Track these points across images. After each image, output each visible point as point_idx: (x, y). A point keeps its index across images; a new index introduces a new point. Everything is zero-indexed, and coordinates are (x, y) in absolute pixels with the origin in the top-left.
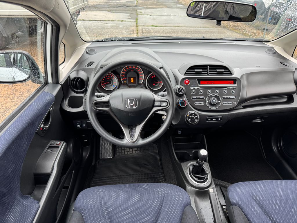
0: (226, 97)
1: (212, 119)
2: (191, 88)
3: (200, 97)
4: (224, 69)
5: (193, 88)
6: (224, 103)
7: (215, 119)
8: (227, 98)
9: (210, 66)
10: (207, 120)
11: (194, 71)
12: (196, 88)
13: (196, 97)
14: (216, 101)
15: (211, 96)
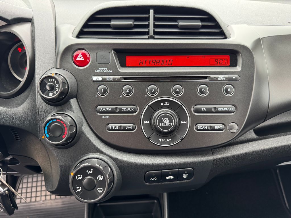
0: (204, 108)
1: (162, 177)
2: (95, 78)
3: (124, 107)
4: (202, 20)
5: (100, 78)
6: (200, 126)
7: (172, 177)
8: (209, 111)
9: (159, 9)
10: (147, 179)
11: (109, 26)
12: (110, 78)
13: (109, 108)
14: (171, 121)
15: (157, 106)
